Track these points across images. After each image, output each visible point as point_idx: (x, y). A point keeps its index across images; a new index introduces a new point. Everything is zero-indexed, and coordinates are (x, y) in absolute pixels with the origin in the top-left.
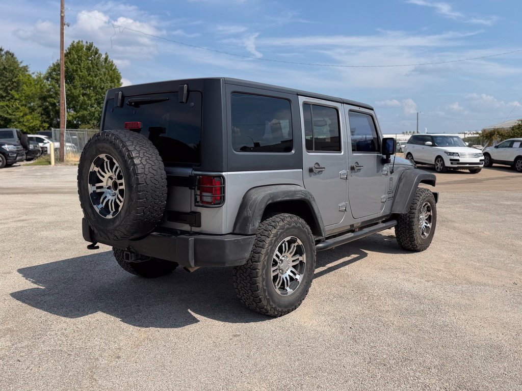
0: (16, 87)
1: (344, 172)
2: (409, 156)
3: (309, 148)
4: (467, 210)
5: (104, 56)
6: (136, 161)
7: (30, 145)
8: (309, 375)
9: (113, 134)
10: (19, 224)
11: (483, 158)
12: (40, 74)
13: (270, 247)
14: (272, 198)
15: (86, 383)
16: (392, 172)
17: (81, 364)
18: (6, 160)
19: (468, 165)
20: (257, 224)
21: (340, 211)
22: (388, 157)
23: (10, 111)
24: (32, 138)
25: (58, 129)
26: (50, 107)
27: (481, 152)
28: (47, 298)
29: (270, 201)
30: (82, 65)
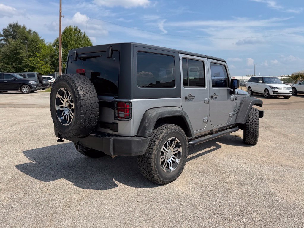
0: (38, 50)
1: (206, 99)
2: (249, 89)
3: (185, 84)
4: (282, 121)
5: (83, 34)
6: (80, 92)
7: (44, 81)
8: (180, 224)
9: (68, 76)
10: (31, 125)
11: (292, 90)
12: (50, 43)
13: (159, 145)
14: (161, 115)
15: (47, 223)
16: (236, 99)
17: (47, 210)
18: (31, 89)
19: (283, 94)
20: (151, 131)
21: (204, 122)
22: (234, 90)
23: (34, 63)
24: (45, 77)
25: (58, 73)
26: (55, 61)
27: (290, 87)
28: (37, 168)
29: (160, 117)
30: (72, 38)
